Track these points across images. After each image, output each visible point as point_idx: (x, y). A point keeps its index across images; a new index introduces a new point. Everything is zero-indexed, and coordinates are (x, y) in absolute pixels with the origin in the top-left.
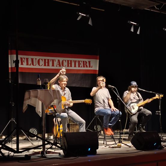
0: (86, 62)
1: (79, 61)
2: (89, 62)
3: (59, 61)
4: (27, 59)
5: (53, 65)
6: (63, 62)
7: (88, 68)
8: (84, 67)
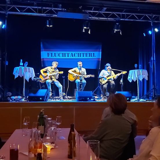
0: (91, 54)
1: (86, 54)
2: (94, 54)
3: (72, 54)
4: (52, 53)
5: (68, 56)
6: (75, 54)
7: (93, 57)
8: (90, 56)
